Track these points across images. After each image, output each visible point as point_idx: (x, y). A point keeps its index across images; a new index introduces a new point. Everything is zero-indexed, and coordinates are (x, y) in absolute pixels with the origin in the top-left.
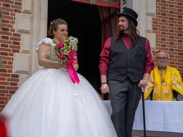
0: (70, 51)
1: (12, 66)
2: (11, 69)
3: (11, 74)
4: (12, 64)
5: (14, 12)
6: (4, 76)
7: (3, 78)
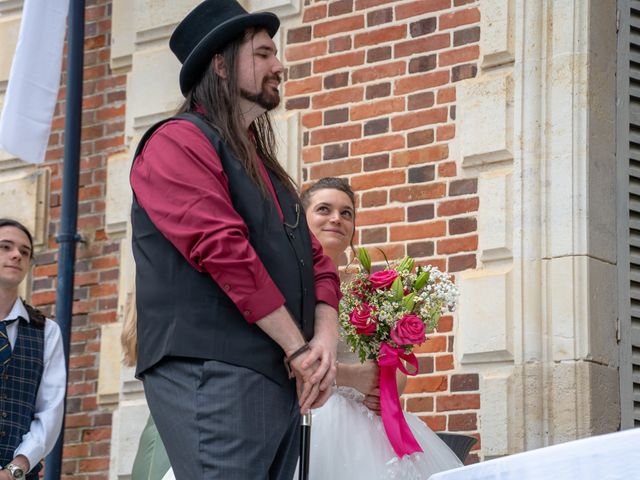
0: (406, 316)
1: (451, 339)
2: (447, 353)
3: (449, 374)
4: (450, 329)
5: (450, 84)
6: (423, 391)
7: (421, 399)
